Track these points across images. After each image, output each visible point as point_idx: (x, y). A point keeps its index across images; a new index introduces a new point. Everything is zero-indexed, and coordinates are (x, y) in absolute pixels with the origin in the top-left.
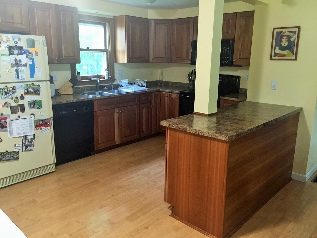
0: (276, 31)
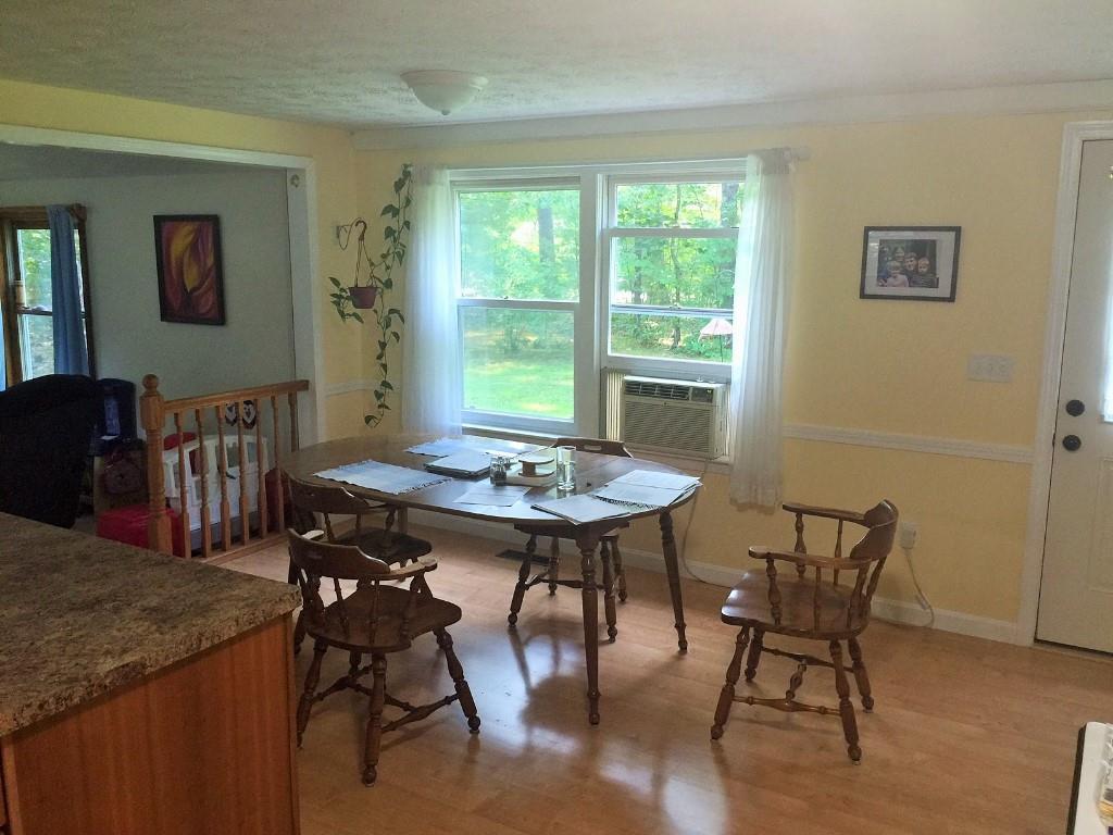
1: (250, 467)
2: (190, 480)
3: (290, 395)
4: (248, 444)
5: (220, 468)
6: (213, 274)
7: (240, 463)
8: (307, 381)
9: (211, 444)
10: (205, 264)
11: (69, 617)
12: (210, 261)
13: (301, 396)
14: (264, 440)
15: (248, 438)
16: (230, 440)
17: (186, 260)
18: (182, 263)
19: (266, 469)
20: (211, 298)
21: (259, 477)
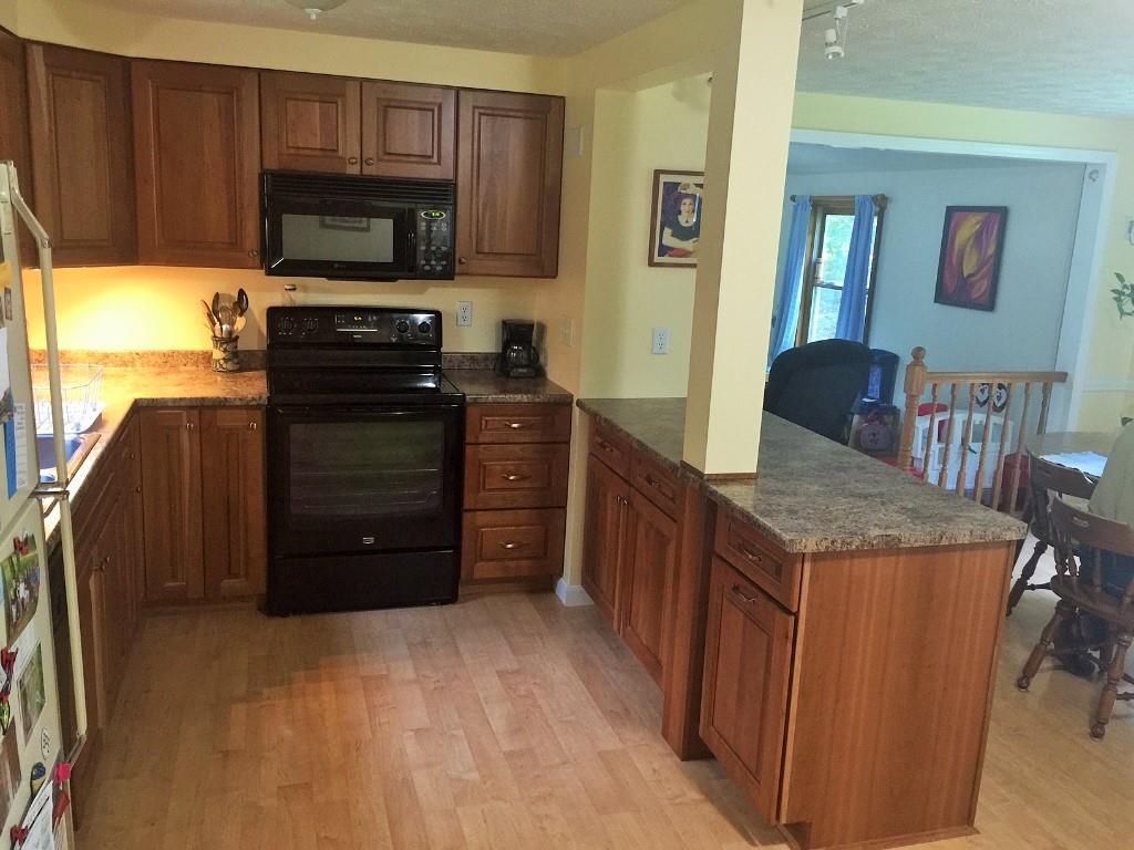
0: (663, 179)
1: (992, 446)
2: (936, 446)
3: (1045, 384)
4: (995, 424)
5: (964, 441)
6: (992, 261)
7: (984, 440)
8: (1066, 374)
9: (960, 418)
10: (986, 252)
11: (851, 499)
12: (991, 250)
13: (1057, 388)
14: (1010, 424)
15: (996, 419)
16: (978, 418)
17: (968, 249)
18: (964, 250)
19: (1007, 451)
20: (985, 284)
21: (999, 457)
